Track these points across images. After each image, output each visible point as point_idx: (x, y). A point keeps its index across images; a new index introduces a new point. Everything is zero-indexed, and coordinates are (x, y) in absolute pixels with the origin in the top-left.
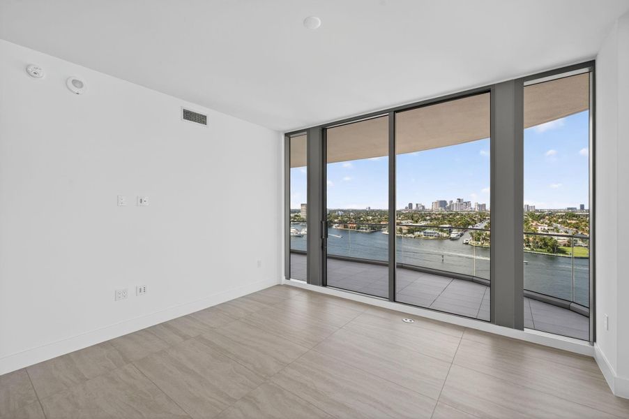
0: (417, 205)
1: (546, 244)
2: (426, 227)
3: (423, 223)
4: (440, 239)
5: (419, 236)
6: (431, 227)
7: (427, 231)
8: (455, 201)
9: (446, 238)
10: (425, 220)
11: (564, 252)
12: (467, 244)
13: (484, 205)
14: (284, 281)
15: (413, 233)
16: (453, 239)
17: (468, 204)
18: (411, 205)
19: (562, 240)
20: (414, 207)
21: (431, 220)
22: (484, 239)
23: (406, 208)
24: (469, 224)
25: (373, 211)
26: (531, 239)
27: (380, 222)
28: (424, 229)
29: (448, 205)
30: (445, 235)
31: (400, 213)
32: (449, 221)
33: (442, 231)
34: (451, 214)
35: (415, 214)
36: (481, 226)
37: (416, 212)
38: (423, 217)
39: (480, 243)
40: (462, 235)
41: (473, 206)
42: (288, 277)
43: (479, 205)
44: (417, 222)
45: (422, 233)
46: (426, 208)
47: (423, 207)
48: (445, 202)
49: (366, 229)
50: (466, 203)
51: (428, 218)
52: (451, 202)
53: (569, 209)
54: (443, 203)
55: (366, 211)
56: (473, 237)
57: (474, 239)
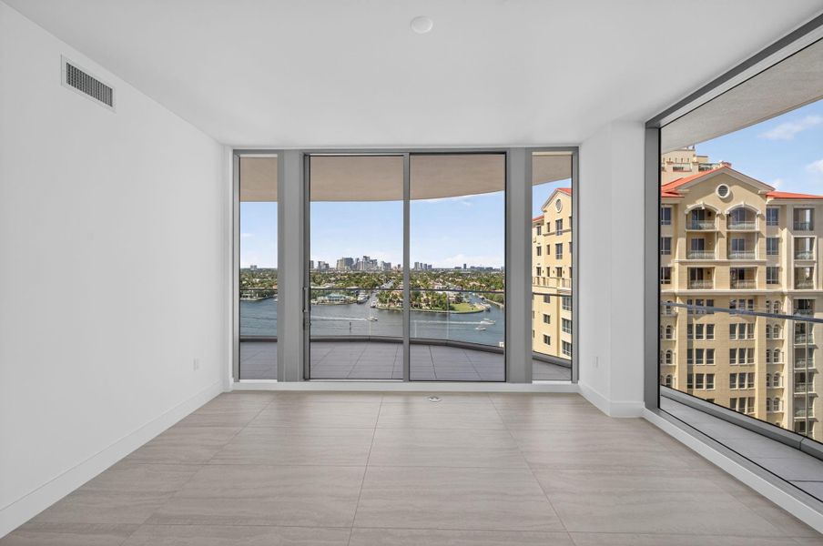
0: (319, 262)
1: (441, 303)
2: (331, 289)
3: (327, 286)
4: (347, 303)
5: (323, 301)
6: (337, 290)
7: (333, 295)
8: (361, 259)
9: (353, 302)
10: (330, 281)
11: (453, 309)
12: (374, 307)
14: (232, 384)
15: (315, 299)
16: (360, 303)
17: (374, 262)
19: (452, 295)
21: (336, 281)
22: (390, 301)
24: (377, 285)
25: (261, 270)
26: (430, 298)
27: (271, 286)
28: (329, 293)
29: (355, 263)
30: (352, 298)
32: (356, 282)
33: (349, 294)
34: (358, 274)
35: (317, 274)
36: (387, 286)
37: (319, 271)
38: (327, 278)
39: (387, 305)
40: (369, 297)
41: (379, 265)
43: (385, 264)
44: (319, 284)
45: (326, 298)
46: (331, 266)
47: (327, 265)
48: (352, 259)
49: (251, 297)
51: (333, 279)
52: (358, 259)
53: (456, 268)
54: (349, 261)
55: (249, 269)
56: (380, 299)
57: (381, 301)
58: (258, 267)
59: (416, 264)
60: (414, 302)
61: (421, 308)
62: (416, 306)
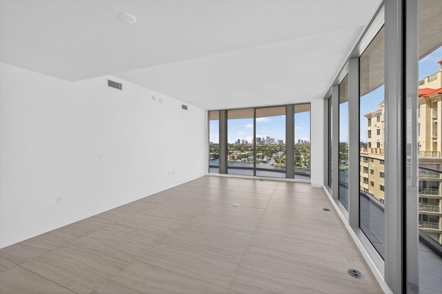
0: (243, 140)
2: (249, 155)
3: (247, 153)
5: (244, 161)
7: (249, 157)
8: (265, 138)
9: (261, 162)
10: (249, 150)
12: (272, 165)
13: (282, 141)
14: (208, 174)
15: (240, 159)
16: (265, 162)
18: (239, 140)
20: (241, 142)
22: (282, 162)
23: (236, 142)
24: (274, 152)
26: (307, 161)
29: (262, 141)
30: (260, 159)
31: (232, 146)
32: (262, 151)
33: (258, 157)
34: (263, 146)
35: (241, 146)
36: (280, 154)
37: (242, 145)
38: (246, 149)
40: (270, 159)
41: (276, 141)
42: (209, 172)
43: (279, 141)
44: (243, 152)
45: (246, 159)
47: (247, 142)
48: (261, 138)
50: (272, 139)
52: (263, 138)
54: (258, 139)
56: (276, 160)
57: (277, 161)
58: (213, 143)
59: (299, 140)
60: (297, 163)
61: (301, 166)
62: (298, 165)
